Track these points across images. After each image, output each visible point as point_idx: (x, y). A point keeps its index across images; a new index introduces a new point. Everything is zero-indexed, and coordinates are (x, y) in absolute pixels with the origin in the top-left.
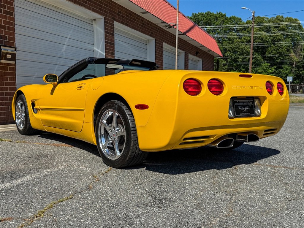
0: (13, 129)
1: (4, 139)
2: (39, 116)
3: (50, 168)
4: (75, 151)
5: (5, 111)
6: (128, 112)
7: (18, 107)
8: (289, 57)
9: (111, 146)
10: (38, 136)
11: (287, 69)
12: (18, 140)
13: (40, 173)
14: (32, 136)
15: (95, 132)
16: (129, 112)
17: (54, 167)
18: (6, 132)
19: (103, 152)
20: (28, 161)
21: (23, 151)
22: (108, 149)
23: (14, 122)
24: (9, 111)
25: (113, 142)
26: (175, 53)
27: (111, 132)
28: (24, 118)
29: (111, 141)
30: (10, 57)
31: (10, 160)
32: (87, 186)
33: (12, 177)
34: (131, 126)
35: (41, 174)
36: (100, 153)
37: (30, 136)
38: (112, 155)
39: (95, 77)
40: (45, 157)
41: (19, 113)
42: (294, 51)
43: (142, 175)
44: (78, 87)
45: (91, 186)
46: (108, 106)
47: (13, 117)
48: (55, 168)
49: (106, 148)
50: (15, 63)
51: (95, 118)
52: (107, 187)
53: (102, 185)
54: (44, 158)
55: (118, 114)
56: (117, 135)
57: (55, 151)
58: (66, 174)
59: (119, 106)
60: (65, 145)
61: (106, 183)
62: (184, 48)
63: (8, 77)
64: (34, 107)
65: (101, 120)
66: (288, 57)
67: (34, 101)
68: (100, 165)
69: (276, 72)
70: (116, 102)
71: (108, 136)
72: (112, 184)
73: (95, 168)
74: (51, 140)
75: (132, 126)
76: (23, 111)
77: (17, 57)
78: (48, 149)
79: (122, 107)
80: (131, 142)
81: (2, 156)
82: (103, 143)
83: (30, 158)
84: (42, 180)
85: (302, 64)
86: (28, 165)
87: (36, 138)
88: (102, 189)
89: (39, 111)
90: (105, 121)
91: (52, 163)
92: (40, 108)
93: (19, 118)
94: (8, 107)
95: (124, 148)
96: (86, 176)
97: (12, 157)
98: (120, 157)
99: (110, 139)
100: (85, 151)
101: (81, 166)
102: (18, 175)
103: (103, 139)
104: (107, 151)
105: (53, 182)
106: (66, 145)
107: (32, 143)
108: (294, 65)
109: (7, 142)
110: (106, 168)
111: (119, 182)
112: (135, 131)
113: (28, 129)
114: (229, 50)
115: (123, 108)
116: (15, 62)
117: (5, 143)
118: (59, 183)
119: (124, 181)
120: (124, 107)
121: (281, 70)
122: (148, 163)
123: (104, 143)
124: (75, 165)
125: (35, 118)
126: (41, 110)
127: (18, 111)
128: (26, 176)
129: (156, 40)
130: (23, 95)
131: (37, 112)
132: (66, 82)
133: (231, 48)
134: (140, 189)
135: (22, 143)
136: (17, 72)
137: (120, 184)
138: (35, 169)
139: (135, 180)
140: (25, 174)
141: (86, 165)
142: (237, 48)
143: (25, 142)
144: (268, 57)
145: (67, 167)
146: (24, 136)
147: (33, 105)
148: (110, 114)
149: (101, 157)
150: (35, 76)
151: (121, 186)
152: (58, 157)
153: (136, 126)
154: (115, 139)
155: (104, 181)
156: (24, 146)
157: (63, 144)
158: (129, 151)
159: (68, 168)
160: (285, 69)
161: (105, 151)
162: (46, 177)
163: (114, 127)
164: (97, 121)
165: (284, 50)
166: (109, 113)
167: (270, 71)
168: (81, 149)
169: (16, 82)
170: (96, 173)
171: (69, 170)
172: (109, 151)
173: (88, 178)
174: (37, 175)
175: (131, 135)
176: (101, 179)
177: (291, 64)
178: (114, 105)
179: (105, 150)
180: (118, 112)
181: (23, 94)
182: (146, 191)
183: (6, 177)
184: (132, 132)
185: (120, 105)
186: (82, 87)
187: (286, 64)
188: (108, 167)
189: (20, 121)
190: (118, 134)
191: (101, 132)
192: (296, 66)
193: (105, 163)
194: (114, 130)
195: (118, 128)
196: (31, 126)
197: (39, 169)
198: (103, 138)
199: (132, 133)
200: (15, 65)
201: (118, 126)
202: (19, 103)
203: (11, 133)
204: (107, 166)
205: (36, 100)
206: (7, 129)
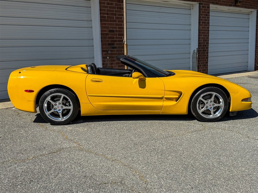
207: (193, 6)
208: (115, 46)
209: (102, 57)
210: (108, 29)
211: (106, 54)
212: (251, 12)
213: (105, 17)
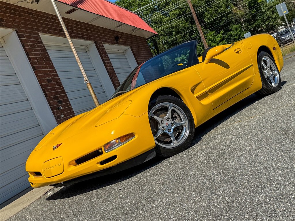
8: (233, 14)
11: (236, 29)
26: (71, 48)
42: (234, 5)
62: (90, 36)
66: (231, 15)
69: (226, 37)
85: (250, 15)
108: (242, 20)
114: (161, 35)
121: (231, 32)
129: (17, 32)
133: (163, 30)
142: (169, 28)
144: (208, 24)
160: (234, 29)
165: (224, 8)
167: (219, 39)
177: (238, 21)
187: (233, 23)
192: (245, 21)
207: (88, 48)
208: (60, 100)
209: (55, 117)
210: (45, 78)
211: (57, 113)
212: (125, 51)
213: (36, 63)
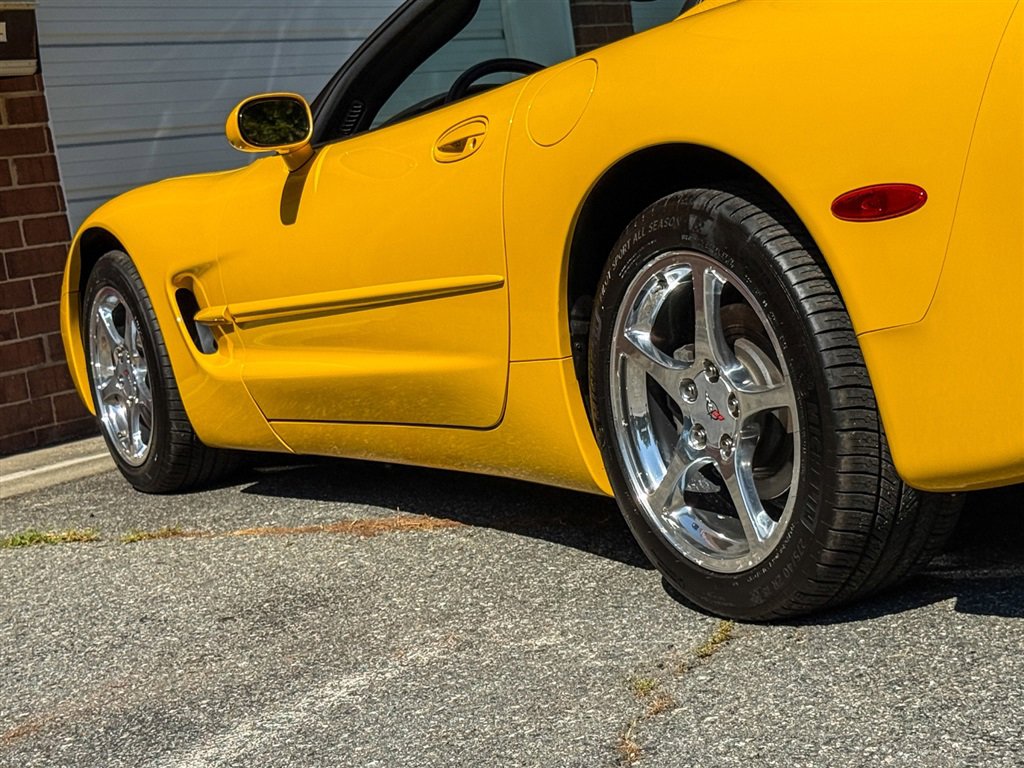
0: (87, 470)
1: (50, 534)
2: (232, 364)
3: (357, 662)
4: (480, 551)
5: (25, 370)
6: (792, 255)
7: (102, 334)
9: (705, 485)
10: (243, 487)
12: (130, 524)
13: (305, 702)
14: (209, 493)
15: (594, 415)
16: (797, 254)
17: (381, 658)
18: (50, 488)
19: (664, 531)
20: (221, 640)
21: (174, 586)
22: (689, 509)
23: (90, 427)
24: (49, 363)
25: (719, 458)
27: (694, 395)
28: (147, 394)
29: (701, 454)
30: (5, 40)
31: (113, 646)
32: (608, 748)
33: (148, 741)
34: (822, 342)
35: (312, 704)
36: (640, 542)
37: (196, 495)
38: (724, 545)
39: (528, 68)
40: (313, 607)
41: (112, 368)
43: (944, 648)
44: (443, 149)
45: (634, 745)
46: (649, 237)
47: (78, 397)
48: (384, 664)
49: (675, 502)
50: (39, 71)
51: (575, 323)
52: (728, 740)
53: (700, 734)
54: (306, 610)
55: (724, 275)
56: (736, 414)
57: (361, 567)
58: (458, 690)
59: (721, 219)
60: (411, 523)
61: (721, 717)
63: (10, 159)
64: (197, 317)
65: (621, 332)
67: (190, 281)
68: (653, 617)
70: (703, 198)
71: (680, 426)
72: (758, 719)
73: (625, 635)
74: (322, 504)
75: (828, 336)
76: (132, 352)
77: (44, 33)
78: (317, 560)
79: (747, 223)
80: (835, 443)
81: (66, 632)
82: (650, 473)
83: (225, 619)
84: (330, 740)
86: (224, 663)
87: (232, 500)
88: (704, 757)
89: (226, 336)
90: (644, 337)
91: (360, 637)
92: (234, 317)
93: (114, 398)
94: (40, 339)
95: (793, 493)
96: (586, 691)
97: (121, 628)
98: (779, 546)
99: (694, 444)
100: (543, 544)
101: (539, 632)
102: (180, 729)
103: (649, 451)
104: (688, 523)
105: (392, 743)
106: (416, 519)
107: (218, 533)
109: (75, 545)
110: (693, 631)
111: (799, 703)
112: (855, 371)
113: (179, 455)
115: (753, 229)
116: (33, 62)
117: (61, 554)
118: (432, 749)
119: (829, 697)
120: (761, 226)
122: (964, 568)
123: (659, 472)
124: (498, 629)
125: (213, 380)
126: (241, 325)
127: (104, 353)
128: (227, 729)
130: (121, 256)
131: (216, 346)
132: (363, 126)
134: (951, 733)
135: (161, 542)
136: (57, 125)
137: (812, 713)
138: (272, 682)
139: (900, 682)
140: (223, 715)
141: (568, 624)
143: (174, 534)
145: (458, 650)
146: (163, 498)
147: (188, 302)
148: (673, 284)
149: (654, 561)
150: (159, 134)
151: (818, 728)
152: (387, 598)
153: (858, 329)
154: (726, 437)
155: (706, 707)
156: (172, 554)
157: (399, 517)
158: (834, 499)
159: (462, 655)
161: (675, 521)
162: (348, 719)
163: (709, 363)
164: (591, 344)
166: (663, 283)
168: (515, 536)
169: (61, 183)
170: (642, 666)
171: (472, 662)
172: (699, 522)
173: (598, 699)
174: (292, 715)
175: (828, 398)
176: (680, 696)
178: (692, 220)
179: (675, 514)
180: (723, 262)
181: (120, 247)
182: (995, 740)
183: (116, 747)
184: (833, 378)
185: (726, 213)
186: (469, 144)
188: (709, 620)
189: (122, 411)
190: (742, 407)
191: (631, 404)
193: (684, 601)
194: (715, 379)
195: (735, 368)
196: (193, 432)
197: (297, 678)
198: (647, 443)
199: (832, 382)
200: (35, 81)
201: (731, 353)
202: (104, 304)
203: (82, 492)
204: (699, 616)
205: (201, 270)
206: (57, 471)
